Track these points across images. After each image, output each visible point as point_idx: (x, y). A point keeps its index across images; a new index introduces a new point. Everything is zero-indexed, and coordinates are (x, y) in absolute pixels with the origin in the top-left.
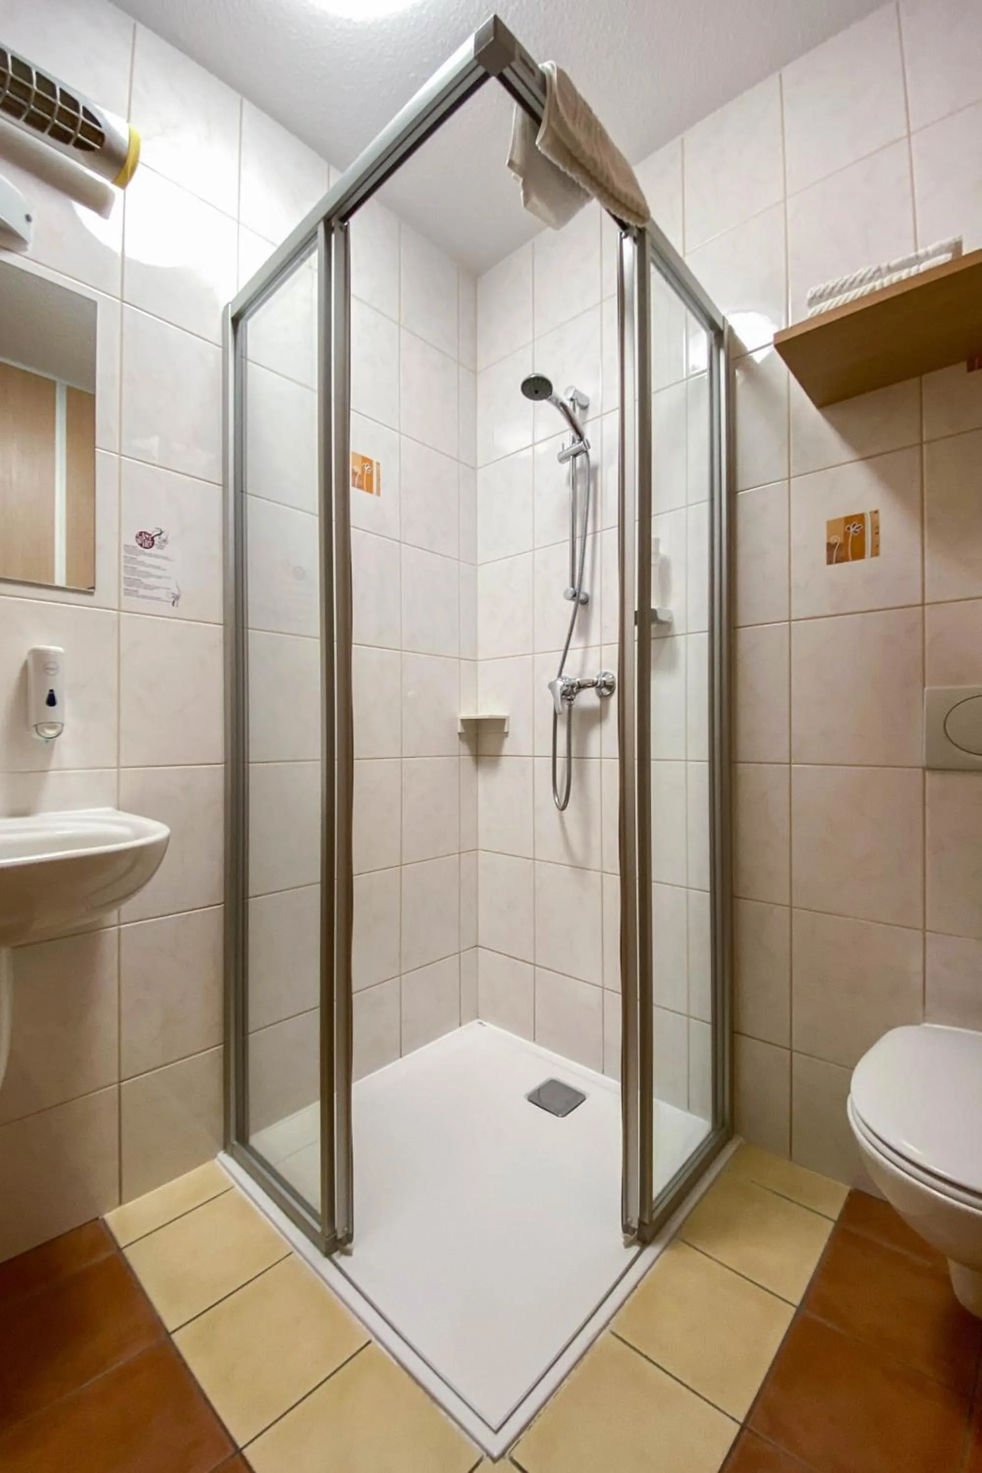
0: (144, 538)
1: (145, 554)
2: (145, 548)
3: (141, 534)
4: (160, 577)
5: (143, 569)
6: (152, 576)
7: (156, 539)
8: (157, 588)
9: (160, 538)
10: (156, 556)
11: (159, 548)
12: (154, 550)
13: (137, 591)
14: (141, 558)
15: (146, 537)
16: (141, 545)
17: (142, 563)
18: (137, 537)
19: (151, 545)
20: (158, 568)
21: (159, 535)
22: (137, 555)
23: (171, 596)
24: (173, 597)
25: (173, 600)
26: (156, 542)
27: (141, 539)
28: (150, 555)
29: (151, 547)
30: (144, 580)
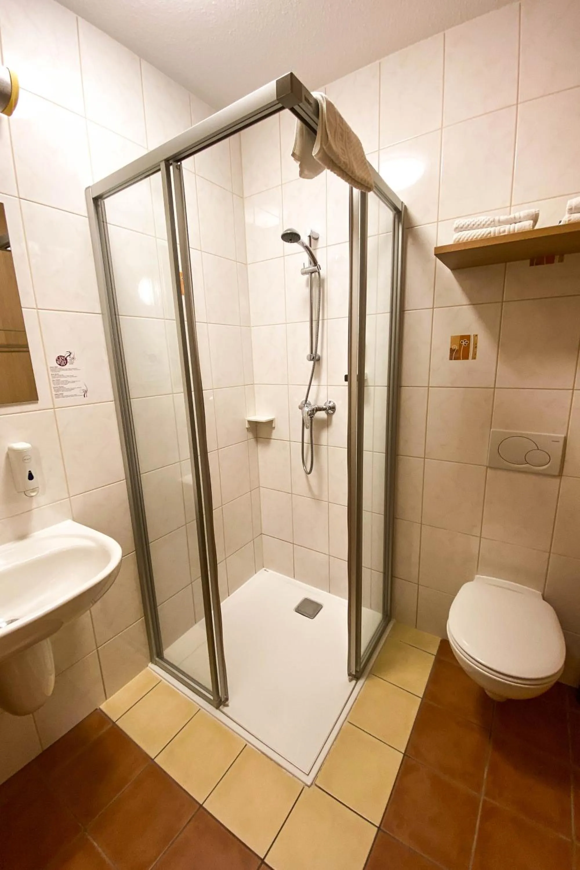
0: (61, 360)
1: (63, 370)
2: (62, 366)
3: (58, 358)
4: (74, 382)
5: (62, 379)
6: (69, 382)
7: (68, 358)
8: (73, 389)
9: (70, 358)
10: (70, 369)
11: (70, 364)
12: (68, 366)
13: (62, 394)
14: (61, 373)
15: (62, 359)
16: (60, 365)
17: (63, 376)
18: (57, 360)
19: (66, 363)
20: (73, 376)
21: (70, 355)
22: (59, 372)
23: (82, 391)
24: (84, 392)
25: (83, 394)
26: (68, 361)
27: (59, 361)
28: (66, 370)
29: (65, 365)
30: (65, 386)
